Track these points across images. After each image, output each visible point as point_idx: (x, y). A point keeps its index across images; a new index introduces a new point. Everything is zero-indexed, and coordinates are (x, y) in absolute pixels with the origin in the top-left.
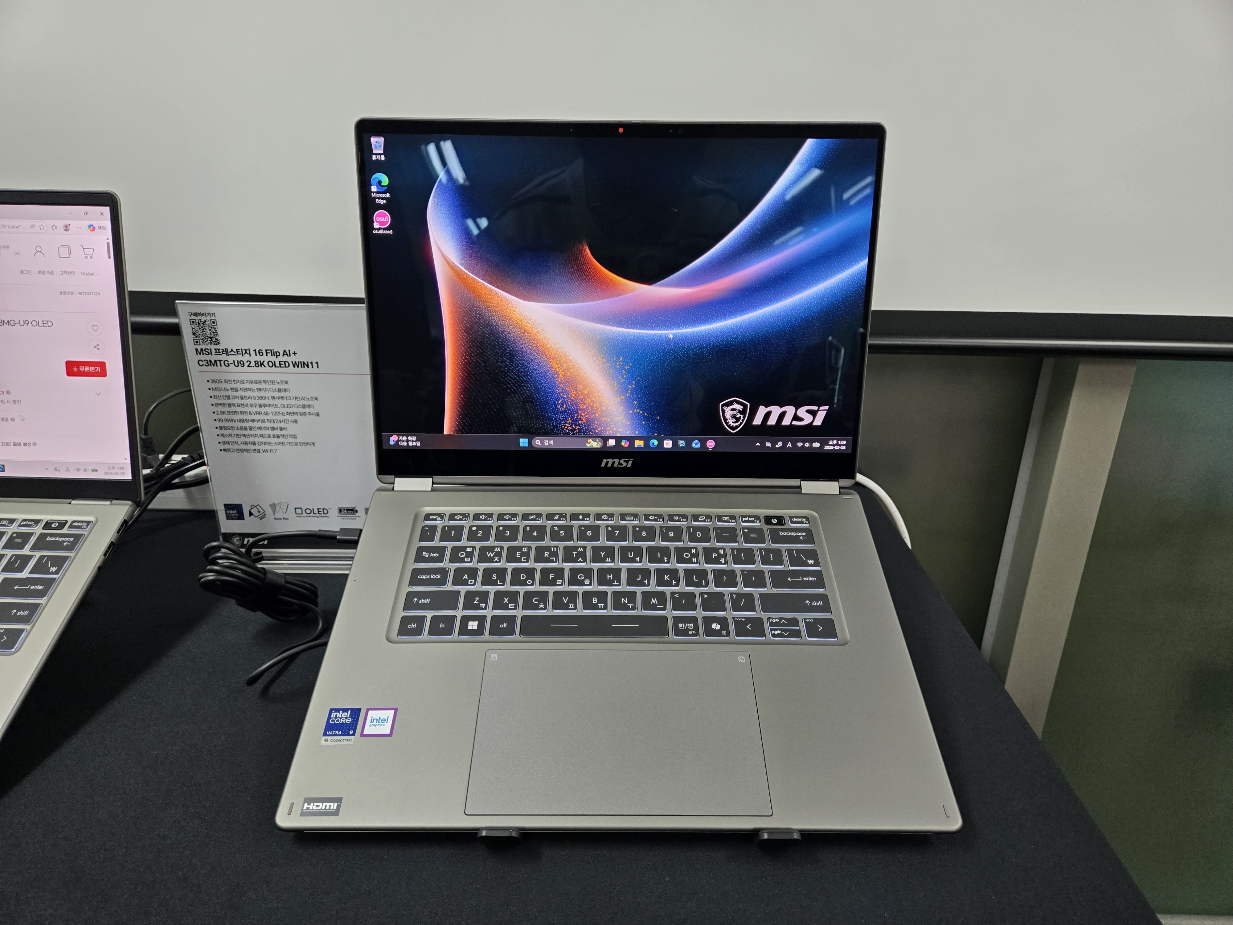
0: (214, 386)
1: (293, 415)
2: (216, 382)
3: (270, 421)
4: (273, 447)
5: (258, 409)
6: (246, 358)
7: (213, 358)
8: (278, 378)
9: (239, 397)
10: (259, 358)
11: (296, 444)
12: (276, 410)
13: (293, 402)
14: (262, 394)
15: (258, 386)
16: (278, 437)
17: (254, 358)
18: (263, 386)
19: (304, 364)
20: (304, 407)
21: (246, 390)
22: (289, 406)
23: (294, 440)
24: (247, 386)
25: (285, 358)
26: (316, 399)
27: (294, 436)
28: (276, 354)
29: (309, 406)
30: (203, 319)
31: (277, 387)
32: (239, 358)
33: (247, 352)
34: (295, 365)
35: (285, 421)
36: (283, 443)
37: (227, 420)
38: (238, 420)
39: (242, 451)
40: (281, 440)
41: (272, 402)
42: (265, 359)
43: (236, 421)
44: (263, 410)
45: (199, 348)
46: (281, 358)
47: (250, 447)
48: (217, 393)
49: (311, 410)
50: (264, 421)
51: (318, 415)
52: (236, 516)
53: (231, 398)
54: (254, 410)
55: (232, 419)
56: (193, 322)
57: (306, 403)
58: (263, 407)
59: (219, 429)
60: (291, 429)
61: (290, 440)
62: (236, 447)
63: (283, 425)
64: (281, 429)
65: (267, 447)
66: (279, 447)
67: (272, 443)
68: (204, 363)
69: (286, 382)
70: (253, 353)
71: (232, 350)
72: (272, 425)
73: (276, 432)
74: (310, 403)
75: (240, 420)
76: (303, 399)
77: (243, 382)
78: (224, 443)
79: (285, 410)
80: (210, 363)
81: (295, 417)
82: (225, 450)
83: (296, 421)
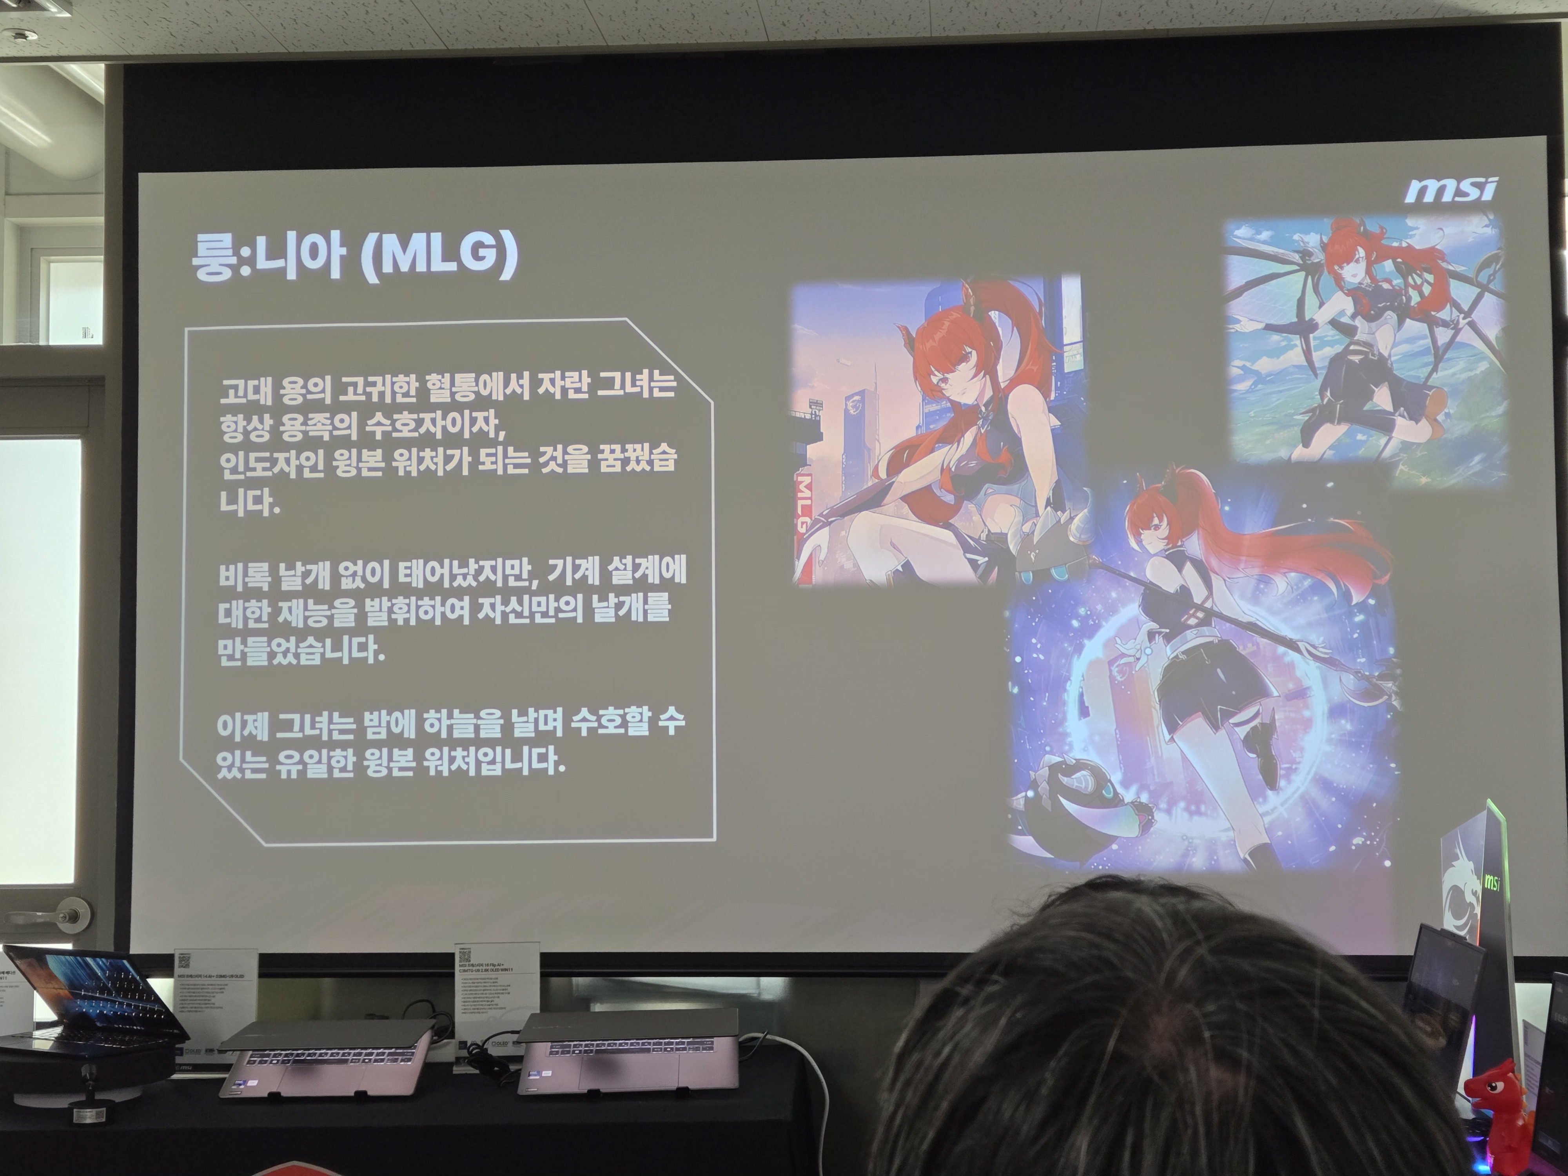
0: (465, 981)
3: (487, 997)
8: (494, 976)
10: (487, 968)
11: (497, 1008)
13: (499, 988)
14: (485, 984)
15: (484, 981)
16: (489, 1005)
17: (484, 968)
18: (487, 981)
19: (506, 970)
20: (503, 990)
21: (478, 983)
22: (497, 990)
24: (479, 981)
25: (499, 967)
26: (509, 986)
27: (497, 1005)
28: (494, 965)
29: (506, 990)
30: (465, 951)
32: (478, 968)
33: (482, 965)
34: (502, 970)
35: (494, 997)
36: (491, 1009)
37: (468, 998)
40: (491, 1007)
41: (489, 988)
42: (490, 968)
44: (485, 992)
46: (496, 967)
48: (465, 985)
49: (507, 991)
50: (484, 998)
51: (509, 993)
55: (470, 997)
57: (504, 988)
60: (496, 1001)
61: (495, 1006)
62: (470, 1011)
63: (492, 999)
64: (491, 1001)
65: (484, 1010)
66: (489, 1010)
69: (497, 979)
72: (488, 999)
73: (489, 1003)
74: (506, 988)
76: (503, 986)
77: (478, 979)
78: (465, 1009)
79: (494, 992)
80: (465, 971)
81: (499, 995)
82: (464, 1013)
83: (499, 997)
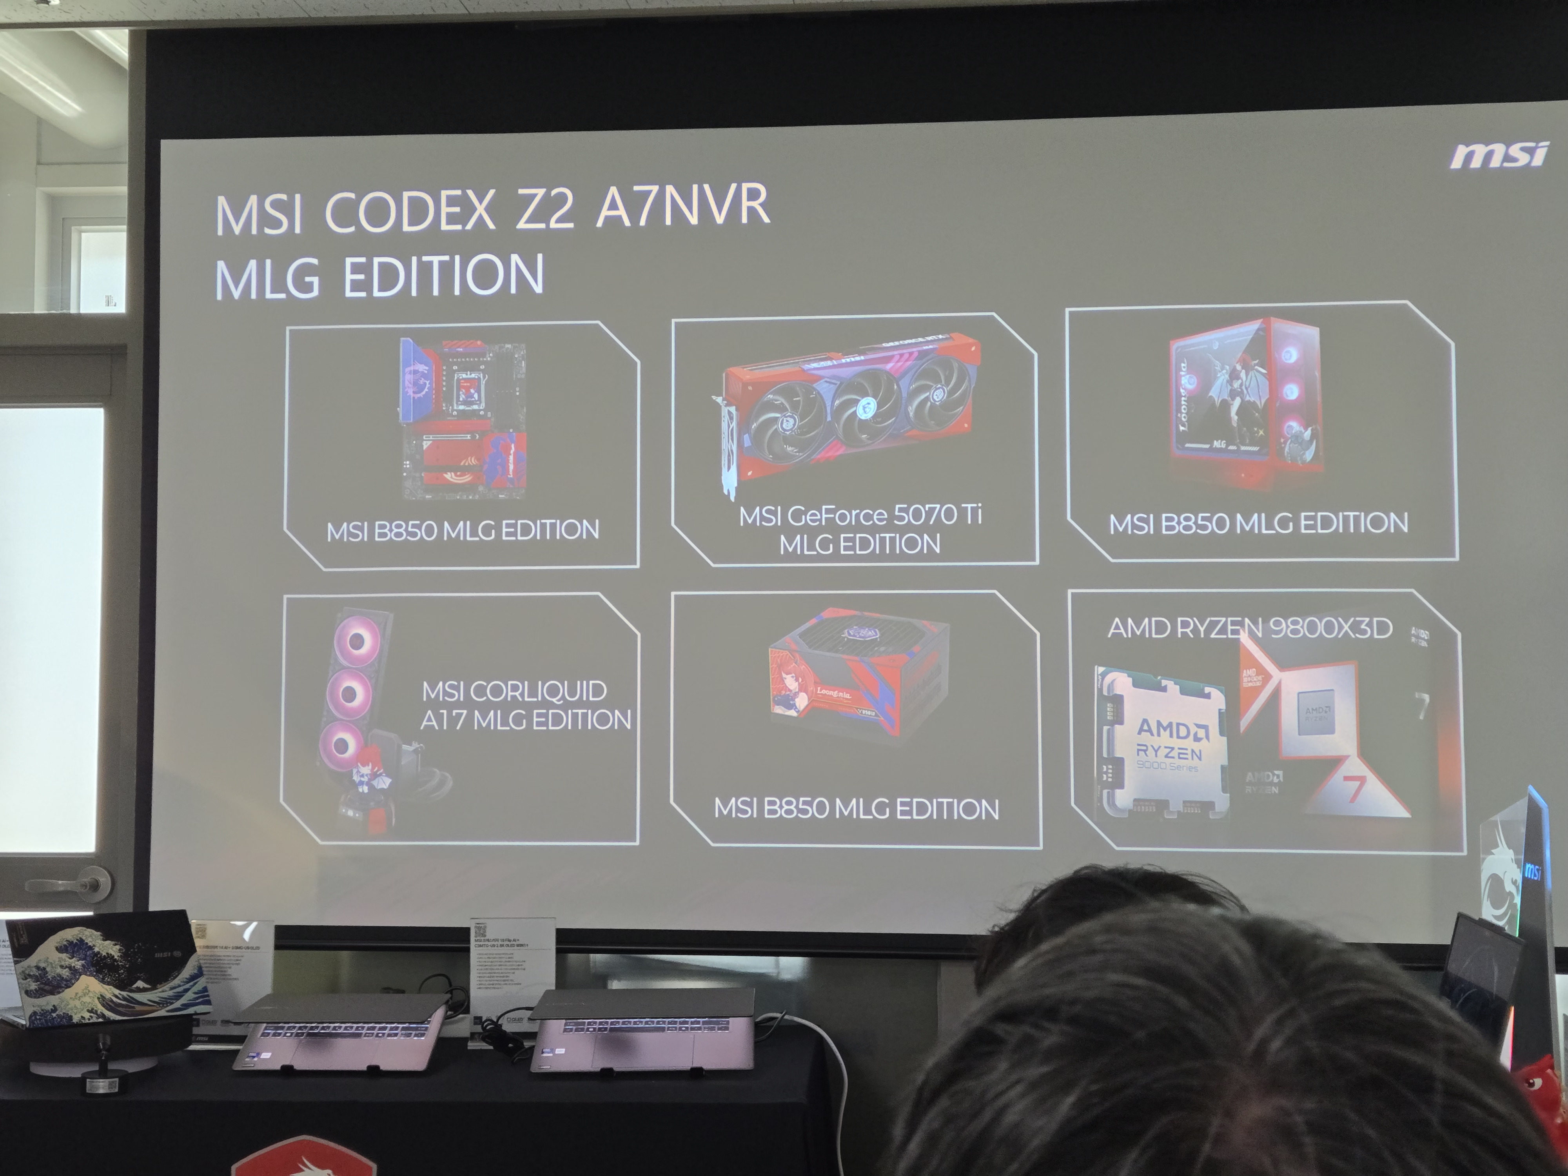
0: (480, 956)
5: (498, 967)
6: (497, 943)
7: (482, 943)
8: (509, 952)
10: (502, 943)
11: (513, 984)
12: (506, 967)
13: (514, 963)
14: (501, 960)
17: (500, 943)
19: (522, 945)
20: (519, 965)
21: (494, 958)
22: (512, 965)
24: (494, 956)
25: (514, 943)
27: (512, 980)
28: (510, 941)
29: (521, 965)
30: (481, 925)
31: (508, 956)
33: (497, 940)
34: (518, 945)
35: (509, 973)
36: (506, 984)
37: (483, 973)
40: (506, 982)
42: (506, 943)
45: (476, 939)
46: (512, 943)
48: (481, 960)
49: (523, 967)
51: (524, 969)
54: (495, 968)
55: (486, 973)
56: (476, 927)
57: (520, 964)
60: (511, 977)
61: (511, 982)
62: (486, 986)
63: (508, 975)
64: (507, 977)
65: (499, 986)
66: (505, 986)
69: (512, 954)
70: (500, 941)
74: (522, 963)
76: (519, 962)
77: (493, 954)
78: (480, 984)
80: (480, 946)
81: (514, 971)
82: (479, 988)
83: (514, 973)
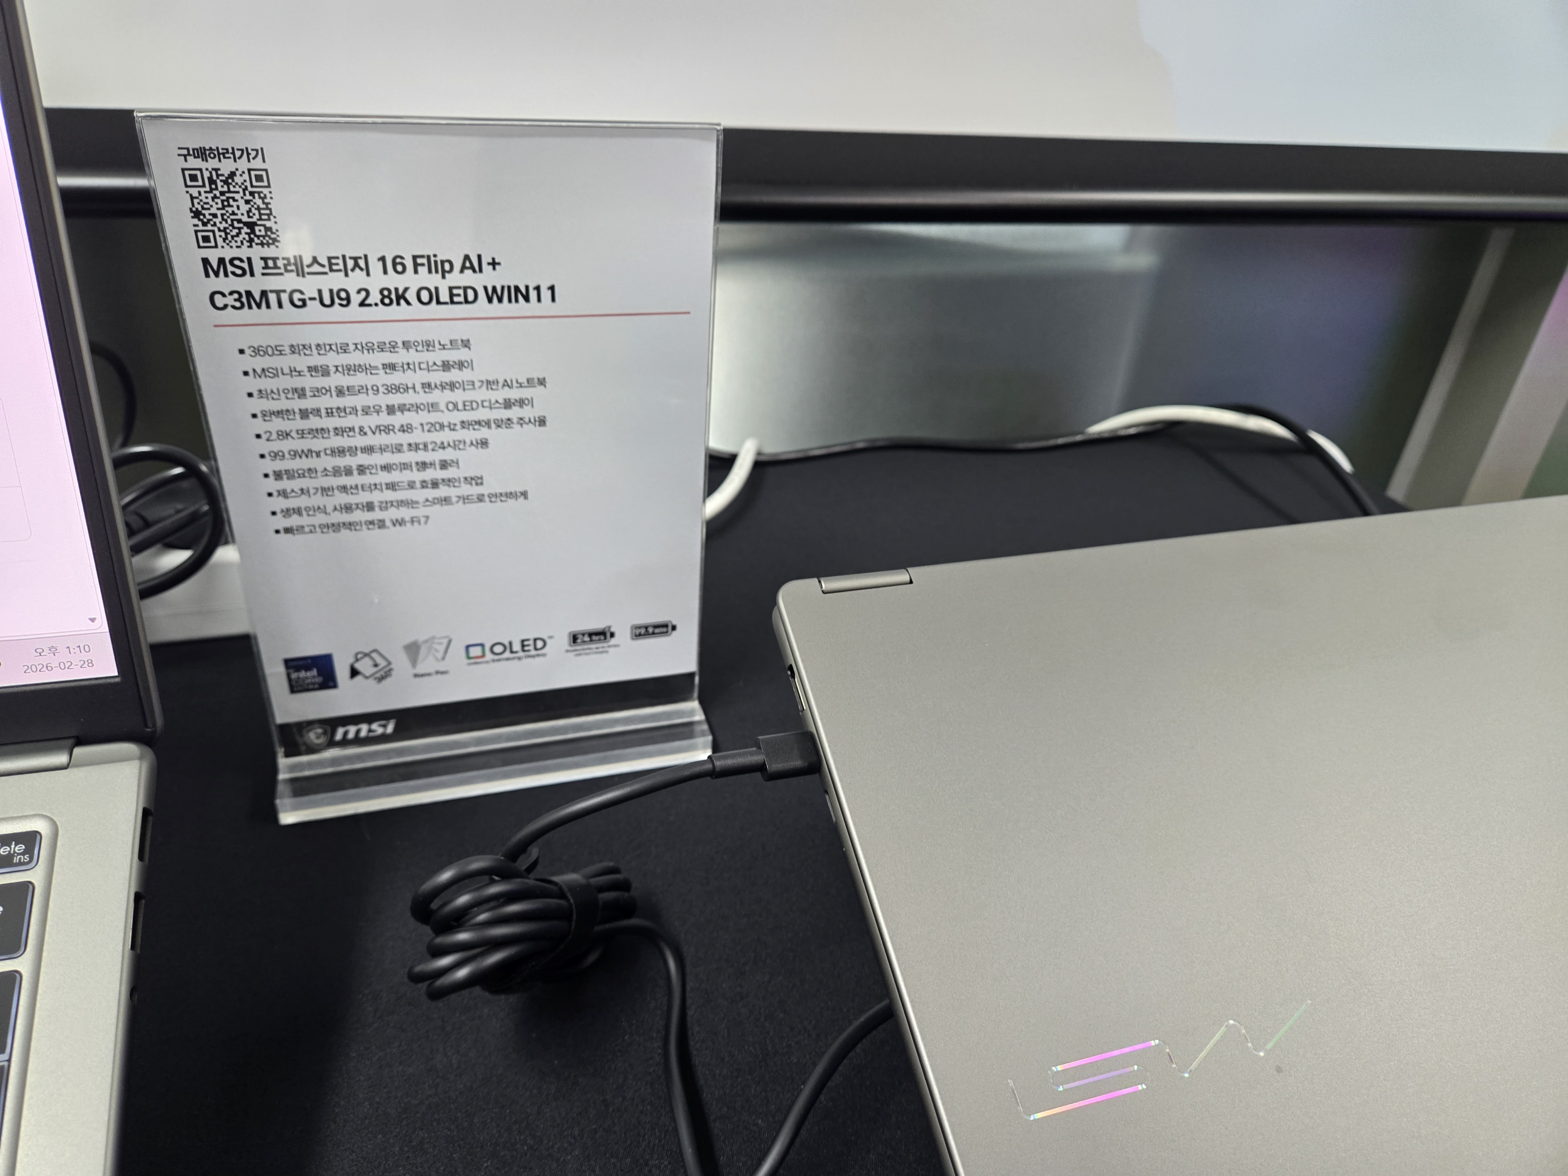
0: (260, 363)
1: (477, 427)
2: (266, 353)
3: (414, 447)
4: (420, 512)
5: (384, 419)
6: (355, 281)
7: (255, 284)
8: (441, 333)
9: (333, 389)
10: (394, 281)
12: (434, 417)
15: (387, 357)
16: (435, 484)
17: (377, 281)
18: (401, 357)
19: (519, 294)
20: (508, 404)
22: (468, 406)
23: (475, 490)
24: (355, 358)
25: (469, 278)
26: (542, 382)
27: (478, 481)
28: (442, 268)
29: (521, 403)
30: (226, 166)
31: (439, 356)
32: (336, 281)
33: (360, 263)
34: (493, 295)
35: (456, 445)
36: (446, 500)
37: (295, 454)
38: (328, 452)
39: (336, 527)
40: (443, 491)
41: (422, 398)
42: (411, 281)
43: (322, 454)
44: (398, 419)
45: (213, 256)
46: (456, 279)
47: (359, 516)
48: (267, 384)
49: (527, 412)
50: (398, 449)
52: (313, 684)
53: (308, 393)
54: (373, 420)
55: (310, 451)
56: (193, 178)
58: (398, 414)
59: (272, 477)
60: (471, 462)
61: (466, 489)
62: (321, 519)
63: (448, 454)
64: (444, 465)
66: (436, 510)
67: (417, 502)
68: (230, 300)
69: (466, 344)
70: (376, 267)
71: (315, 260)
72: (421, 456)
73: (430, 474)
74: (525, 393)
75: (333, 451)
77: (344, 349)
79: (456, 417)
80: (246, 300)
81: (483, 433)
82: (288, 530)
83: (484, 443)
